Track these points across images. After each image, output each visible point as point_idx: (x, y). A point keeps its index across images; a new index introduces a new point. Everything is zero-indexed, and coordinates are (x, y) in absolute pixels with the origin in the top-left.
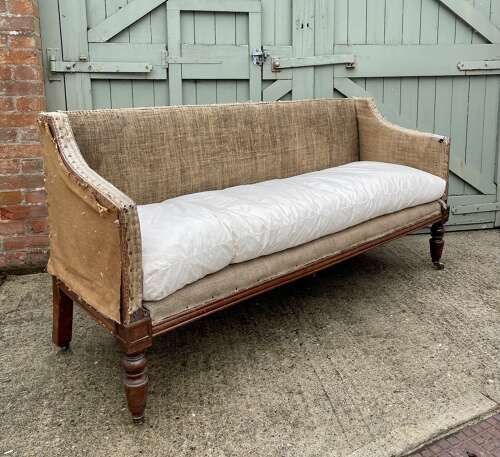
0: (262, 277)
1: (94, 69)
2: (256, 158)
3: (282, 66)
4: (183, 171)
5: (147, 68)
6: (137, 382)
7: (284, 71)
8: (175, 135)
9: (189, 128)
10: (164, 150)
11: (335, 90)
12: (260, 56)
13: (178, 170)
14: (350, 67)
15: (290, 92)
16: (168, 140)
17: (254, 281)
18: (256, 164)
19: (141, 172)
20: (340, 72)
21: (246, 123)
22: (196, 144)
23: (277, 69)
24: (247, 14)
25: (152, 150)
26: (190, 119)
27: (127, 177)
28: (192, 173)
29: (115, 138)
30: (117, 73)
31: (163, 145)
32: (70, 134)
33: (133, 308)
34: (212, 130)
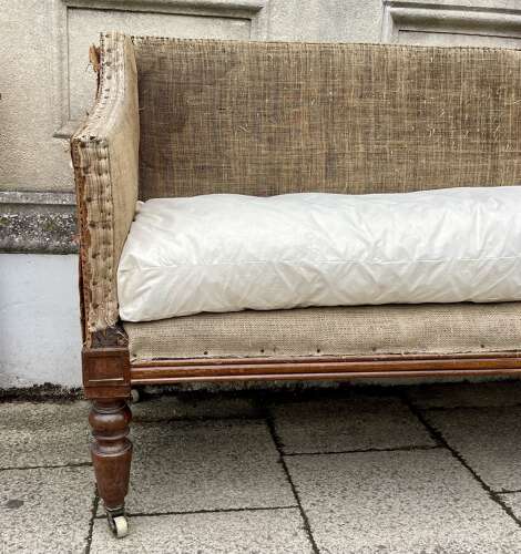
0: (384, 344)
2: (495, 157)
4: (330, 158)
6: (109, 449)
8: (323, 90)
9: (353, 81)
10: (297, 115)
13: (320, 154)
16: (308, 99)
17: (360, 347)
18: (495, 168)
19: (251, 148)
21: (482, 84)
22: (365, 111)
26: (357, 63)
27: (227, 152)
28: (350, 164)
29: (213, 84)
31: (298, 106)
32: (121, 60)
33: (98, 324)
34: (402, 89)
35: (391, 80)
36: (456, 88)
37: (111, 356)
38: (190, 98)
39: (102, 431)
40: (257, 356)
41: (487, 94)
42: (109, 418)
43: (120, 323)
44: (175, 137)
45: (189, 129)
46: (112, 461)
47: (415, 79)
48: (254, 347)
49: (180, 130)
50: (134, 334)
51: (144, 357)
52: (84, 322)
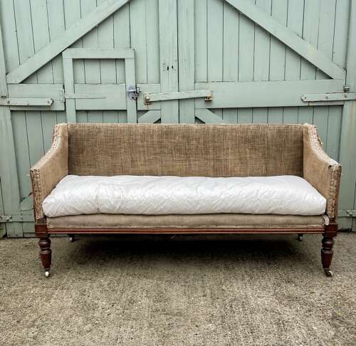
1: (11, 103)
2: (189, 161)
3: (151, 100)
4: (132, 161)
5: (48, 102)
6: (45, 251)
7: (154, 104)
8: (129, 140)
9: (139, 137)
10: (120, 148)
11: (196, 118)
12: (134, 92)
13: (129, 160)
14: (208, 100)
15: (160, 119)
16: (124, 142)
18: (190, 165)
20: (200, 104)
22: (143, 146)
23: (148, 102)
24: (124, 59)
25: (114, 147)
26: (141, 131)
27: (98, 160)
28: (139, 163)
29: (92, 138)
30: (28, 106)
31: (120, 145)
32: (60, 135)
33: (38, 217)
34: (156, 139)
35: (152, 136)
36: (175, 139)
37: (43, 226)
38: (85, 143)
39: (42, 246)
40: (82, 227)
41: (185, 140)
42: (45, 243)
43: (45, 217)
44: (81, 155)
45: (85, 153)
46: (44, 255)
47: (160, 136)
48: (81, 225)
49: (82, 153)
50: (48, 220)
51: (51, 227)
52: (35, 216)
